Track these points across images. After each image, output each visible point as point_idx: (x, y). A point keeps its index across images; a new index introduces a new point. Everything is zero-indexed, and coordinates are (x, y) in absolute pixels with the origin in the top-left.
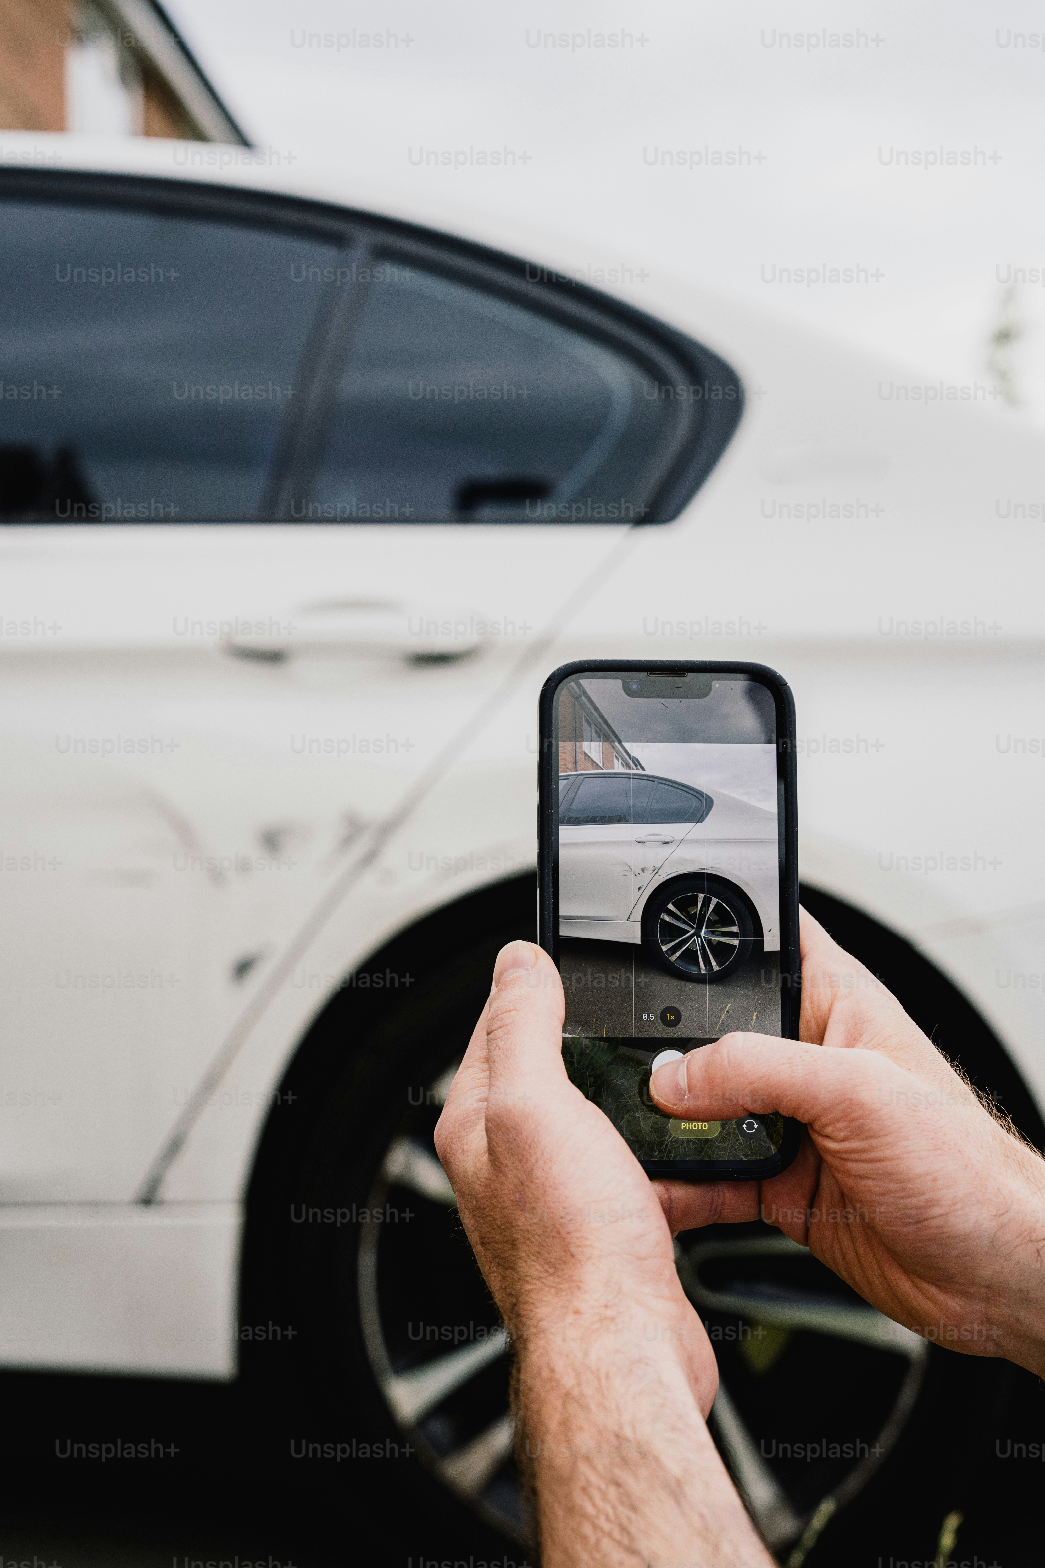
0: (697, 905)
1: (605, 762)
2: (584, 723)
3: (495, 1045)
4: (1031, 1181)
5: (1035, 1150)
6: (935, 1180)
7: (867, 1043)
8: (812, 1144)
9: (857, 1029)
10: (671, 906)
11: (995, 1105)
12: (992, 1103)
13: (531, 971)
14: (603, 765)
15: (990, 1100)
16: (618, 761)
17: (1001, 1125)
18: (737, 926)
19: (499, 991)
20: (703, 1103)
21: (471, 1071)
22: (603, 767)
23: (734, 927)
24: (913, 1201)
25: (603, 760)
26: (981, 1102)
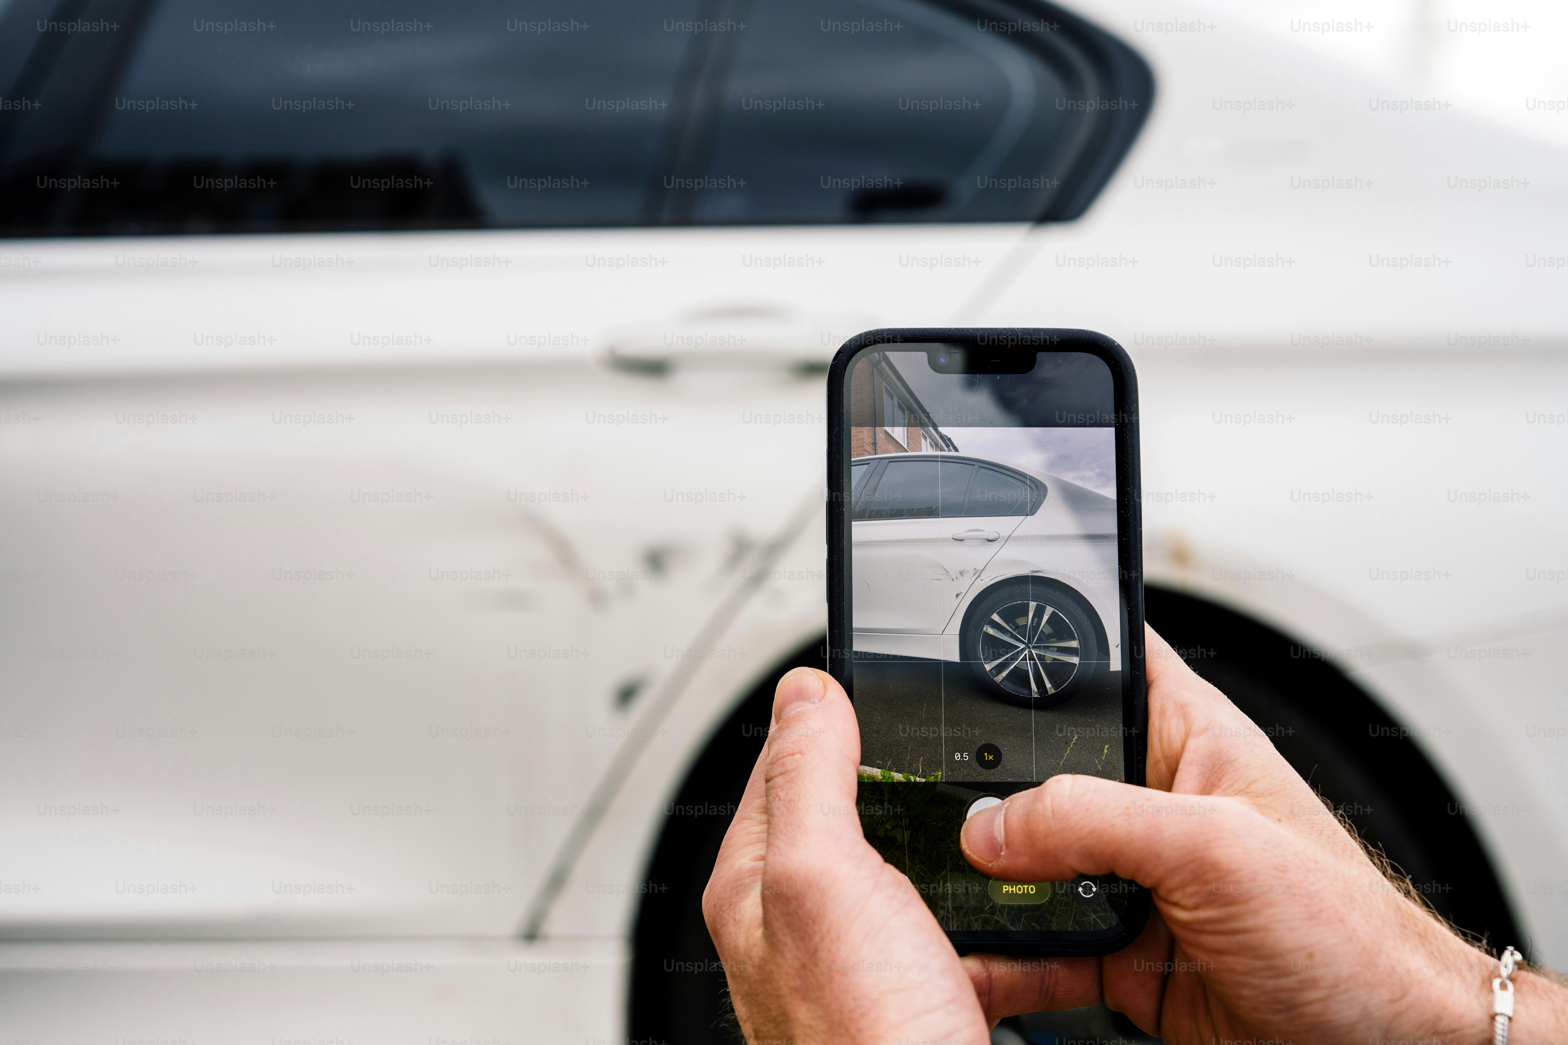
0: (1027, 615)
1: (910, 442)
2: (885, 395)
3: (774, 795)
4: (1435, 958)
5: (1440, 918)
6: (1310, 956)
7: (1226, 789)
8: (1157, 912)
9: (1215, 772)
10: (996, 617)
11: (1390, 863)
12: (1386, 862)
13: (818, 705)
14: (908, 446)
15: (1383, 857)
16: (926, 440)
17: (1397, 888)
18: (1078, 641)
19: (780, 729)
20: (1022, 862)
21: (747, 823)
22: (908, 448)
23: (1073, 642)
24: (1285, 982)
25: (908, 440)
26: (1372, 860)
